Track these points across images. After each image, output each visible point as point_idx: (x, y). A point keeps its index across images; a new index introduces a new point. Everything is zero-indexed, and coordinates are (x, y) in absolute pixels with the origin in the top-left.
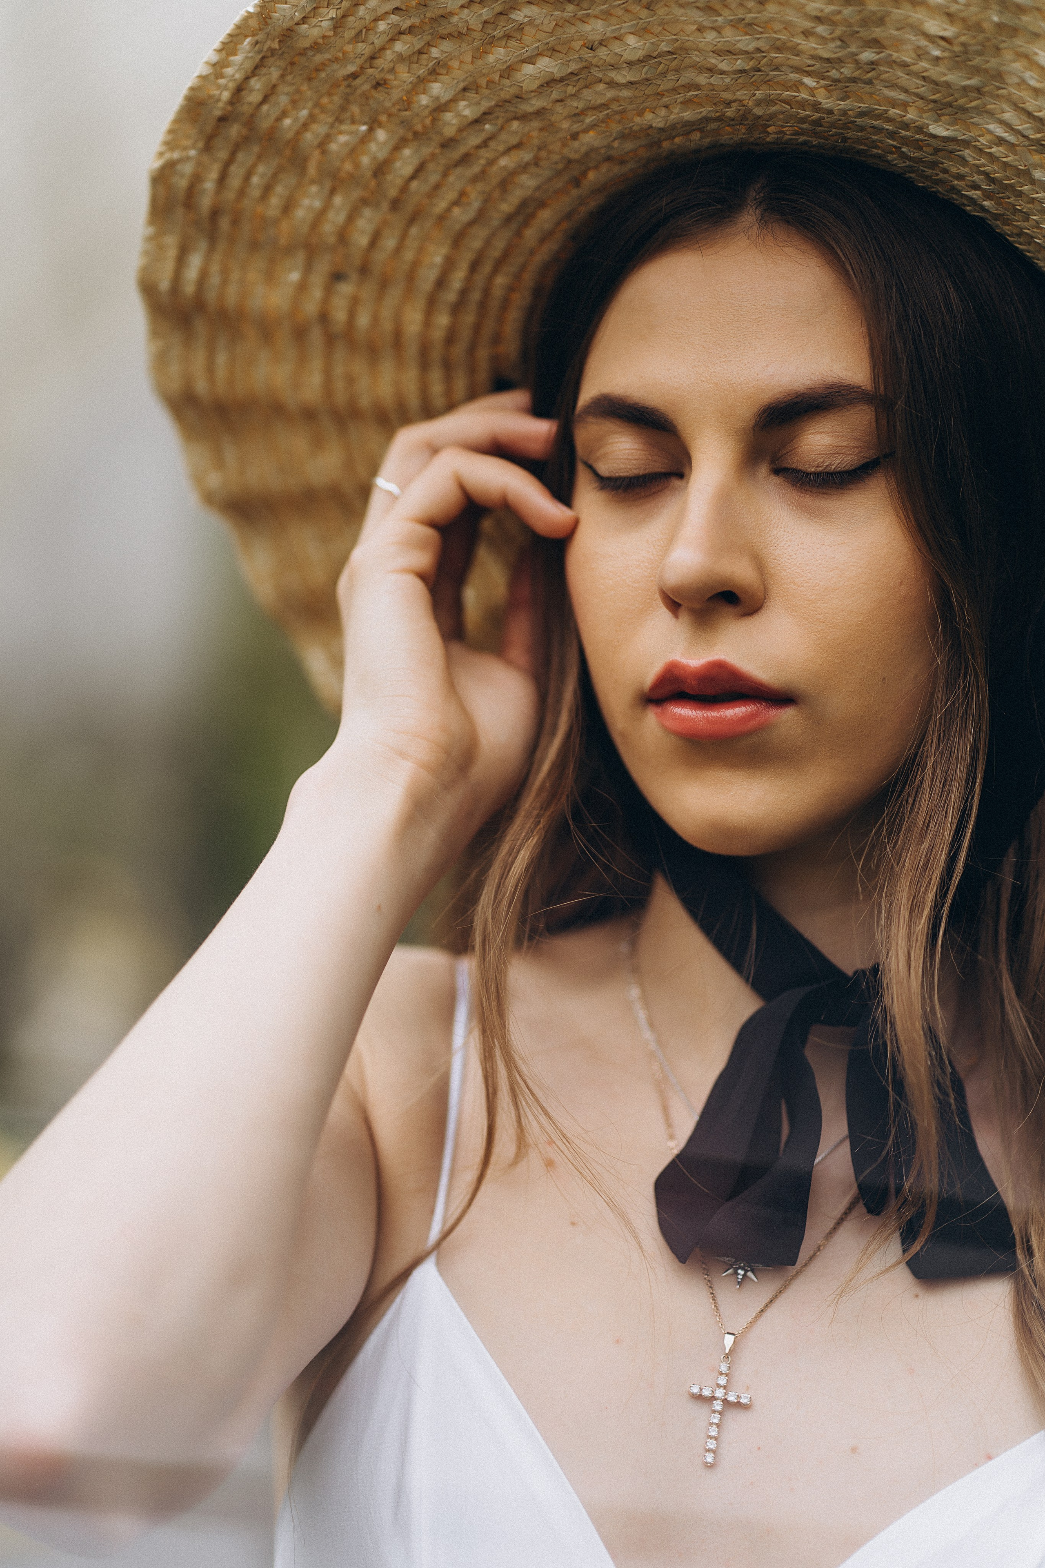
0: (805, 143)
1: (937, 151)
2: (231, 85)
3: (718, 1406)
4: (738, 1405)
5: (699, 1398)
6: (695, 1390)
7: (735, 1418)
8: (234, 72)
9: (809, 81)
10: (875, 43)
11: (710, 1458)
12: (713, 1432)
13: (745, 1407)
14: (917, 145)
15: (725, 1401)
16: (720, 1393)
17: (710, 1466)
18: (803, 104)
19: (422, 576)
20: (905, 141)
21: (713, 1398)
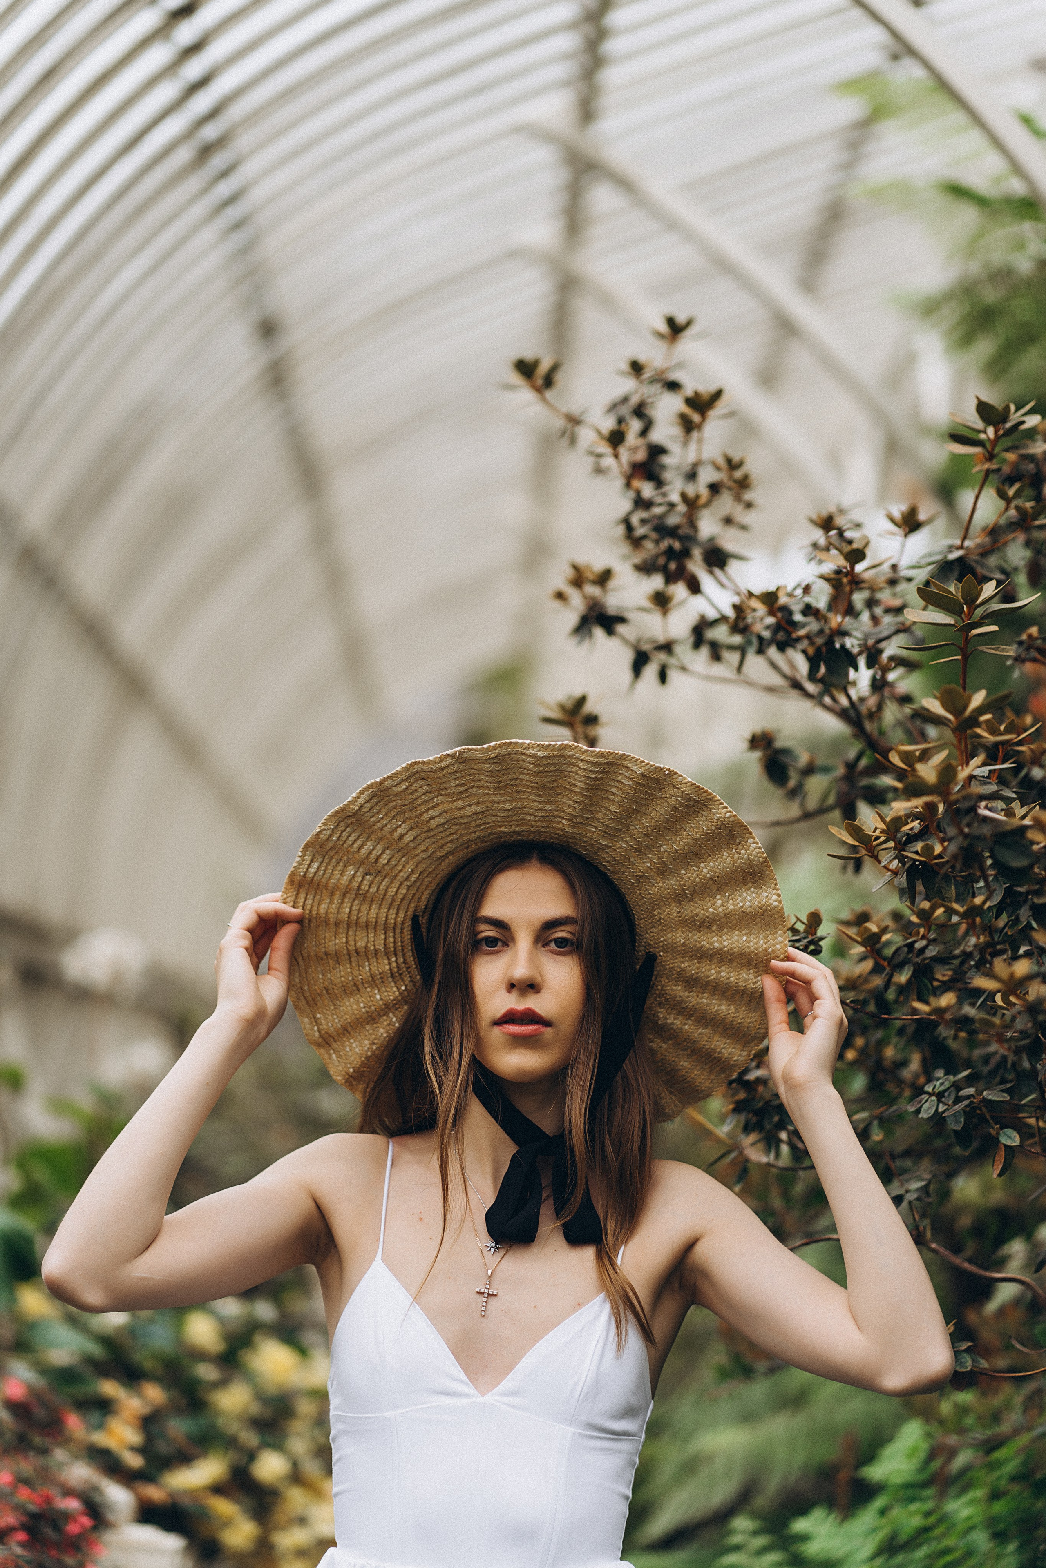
0: (553, 842)
1: (599, 848)
2: (359, 805)
3: (486, 1295)
4: (493, 1295)
5: (479, 1293)
6: (478, 1290)
7: (491, 1299)
8: (362, 800)
9: (564, 822)
10: (591, 812)
11: (483, 1313)
12: (484, 1304)
13: (495, 1295)
14: (592, 846)
15: (488, 1293)
16: (486, 1291)
17: (483, 1316)
18: (558, 829)
19: (247, 949)
20: (590, 845)
21: (484, 1293)
